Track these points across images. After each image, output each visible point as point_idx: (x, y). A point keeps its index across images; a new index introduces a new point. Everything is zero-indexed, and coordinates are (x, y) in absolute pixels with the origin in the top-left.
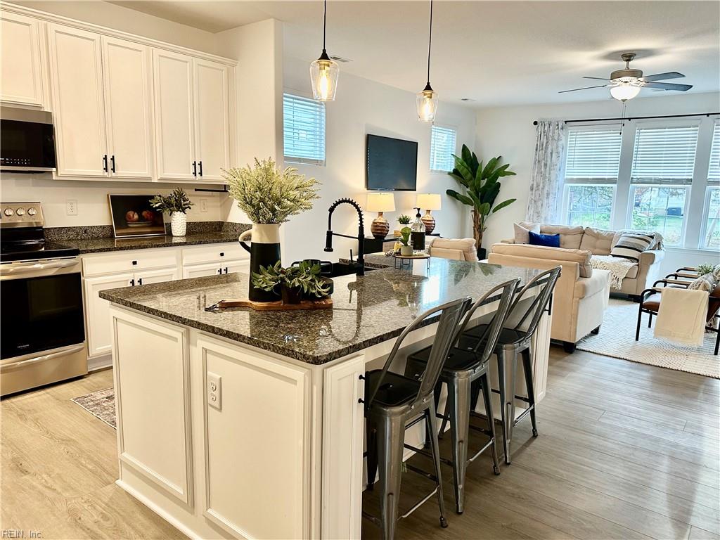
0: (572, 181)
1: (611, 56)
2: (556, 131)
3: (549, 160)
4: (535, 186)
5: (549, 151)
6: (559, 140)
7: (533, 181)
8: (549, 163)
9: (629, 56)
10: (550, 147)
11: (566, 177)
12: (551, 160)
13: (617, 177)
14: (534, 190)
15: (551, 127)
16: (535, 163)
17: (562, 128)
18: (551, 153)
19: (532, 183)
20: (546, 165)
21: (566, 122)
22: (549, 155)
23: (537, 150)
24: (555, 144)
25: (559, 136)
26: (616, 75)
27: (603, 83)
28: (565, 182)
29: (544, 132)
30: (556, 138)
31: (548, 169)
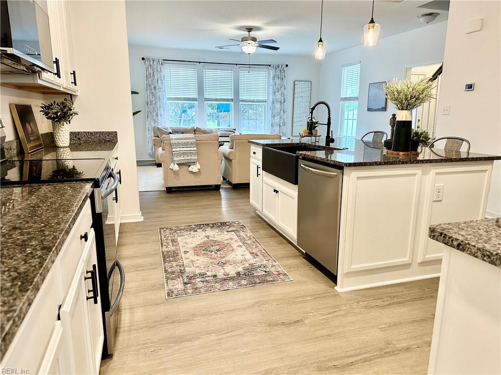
0: (171, 99)
1: (240, 28)
4: (149, 101)
7: (147, 98)
8: (156, 87)
9: (250, 29)
11: (167, 96)
12: (158, 85)
13: (197, 97)
16: (147, 86)
17: (162, 64)
21: (164, 60)
22: (156, 81)
23: (147, 77)
24: (159, 74)
25: (161, 69)
26: (244, 39)
27: (238, 43)
31: (157, 91)
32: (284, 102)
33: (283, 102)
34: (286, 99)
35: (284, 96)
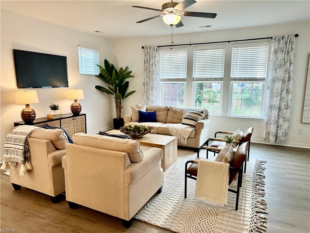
0: (164, 80)
2: (154, 52)
3: (151, 69)
4: (145, 83)
5: (151, 63)
6: (155, 57)
7: (144, 80)
8: (151, 70)
10: (151, 61)
11: (161, 78)
12: (152, 69)
13: (186, 77)
14: (145, 85)
15: (151, 50)
16: (144, 71)
17: (157, 51)
18: (152, 65)
19: (144, 81)
20: (150, 71)
21: (158, 47)
22: (151, 66)
23: (145, 63)
24: (154, 60)
25: (155, 55)
28: (160, 81)
29: (148, 53)
30: (154, 56)
31: (151, 74)
32: (289, 80)
33: (287, 79)
34: (292, 76)
35: (289, 73)
